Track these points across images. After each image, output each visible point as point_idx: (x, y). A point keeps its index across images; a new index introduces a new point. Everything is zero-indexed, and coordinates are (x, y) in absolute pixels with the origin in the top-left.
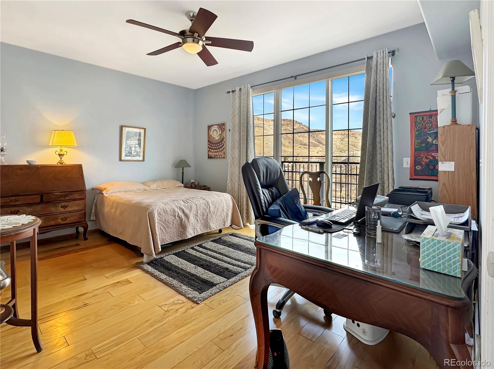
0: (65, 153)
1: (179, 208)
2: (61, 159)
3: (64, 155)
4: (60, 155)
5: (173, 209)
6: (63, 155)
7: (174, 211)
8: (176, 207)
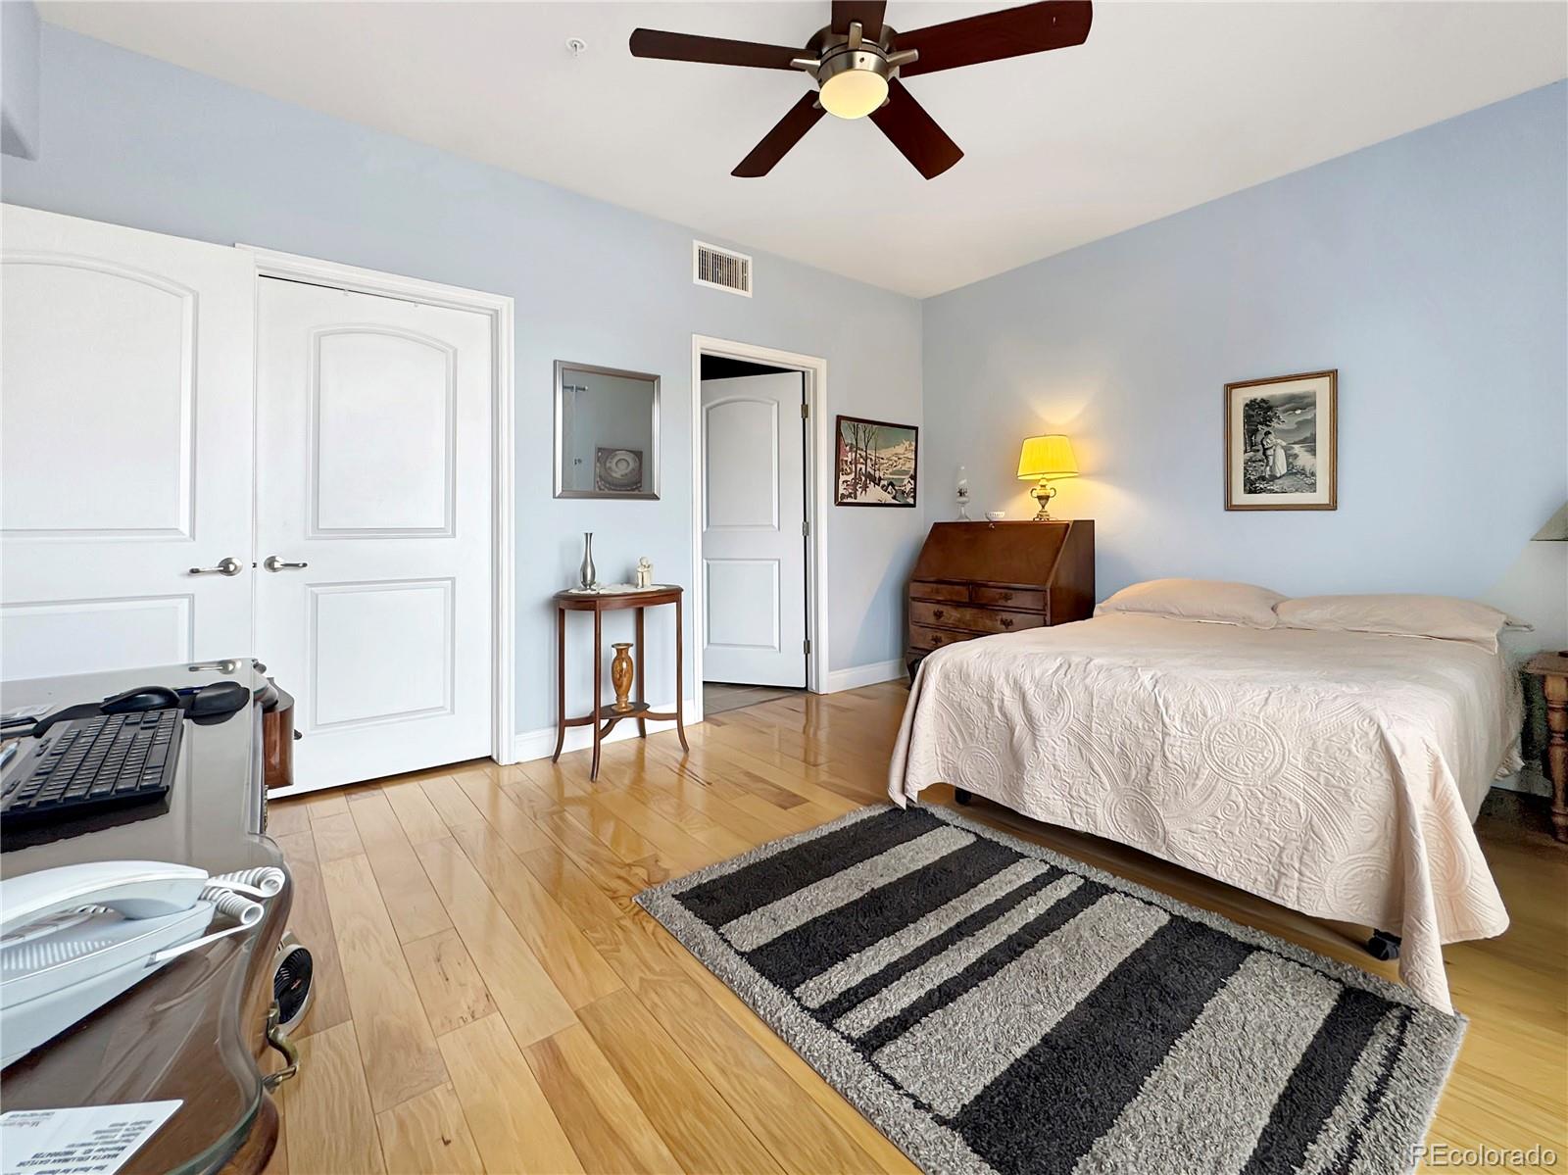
0: (1052, 493)
1: (1011, 682)
2: (1043, 507)
3: (1049, 497)
4: (1040, 498)
5: (990, 677)
6: (1047, 498)
7: (991, 687)
8: (1003, 675)
